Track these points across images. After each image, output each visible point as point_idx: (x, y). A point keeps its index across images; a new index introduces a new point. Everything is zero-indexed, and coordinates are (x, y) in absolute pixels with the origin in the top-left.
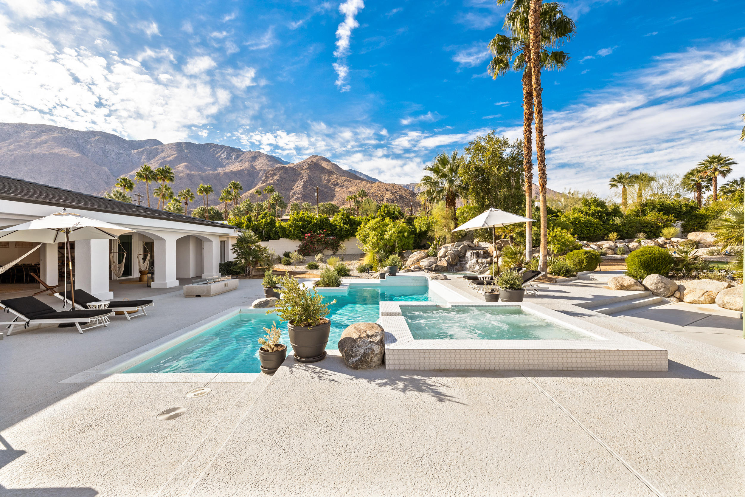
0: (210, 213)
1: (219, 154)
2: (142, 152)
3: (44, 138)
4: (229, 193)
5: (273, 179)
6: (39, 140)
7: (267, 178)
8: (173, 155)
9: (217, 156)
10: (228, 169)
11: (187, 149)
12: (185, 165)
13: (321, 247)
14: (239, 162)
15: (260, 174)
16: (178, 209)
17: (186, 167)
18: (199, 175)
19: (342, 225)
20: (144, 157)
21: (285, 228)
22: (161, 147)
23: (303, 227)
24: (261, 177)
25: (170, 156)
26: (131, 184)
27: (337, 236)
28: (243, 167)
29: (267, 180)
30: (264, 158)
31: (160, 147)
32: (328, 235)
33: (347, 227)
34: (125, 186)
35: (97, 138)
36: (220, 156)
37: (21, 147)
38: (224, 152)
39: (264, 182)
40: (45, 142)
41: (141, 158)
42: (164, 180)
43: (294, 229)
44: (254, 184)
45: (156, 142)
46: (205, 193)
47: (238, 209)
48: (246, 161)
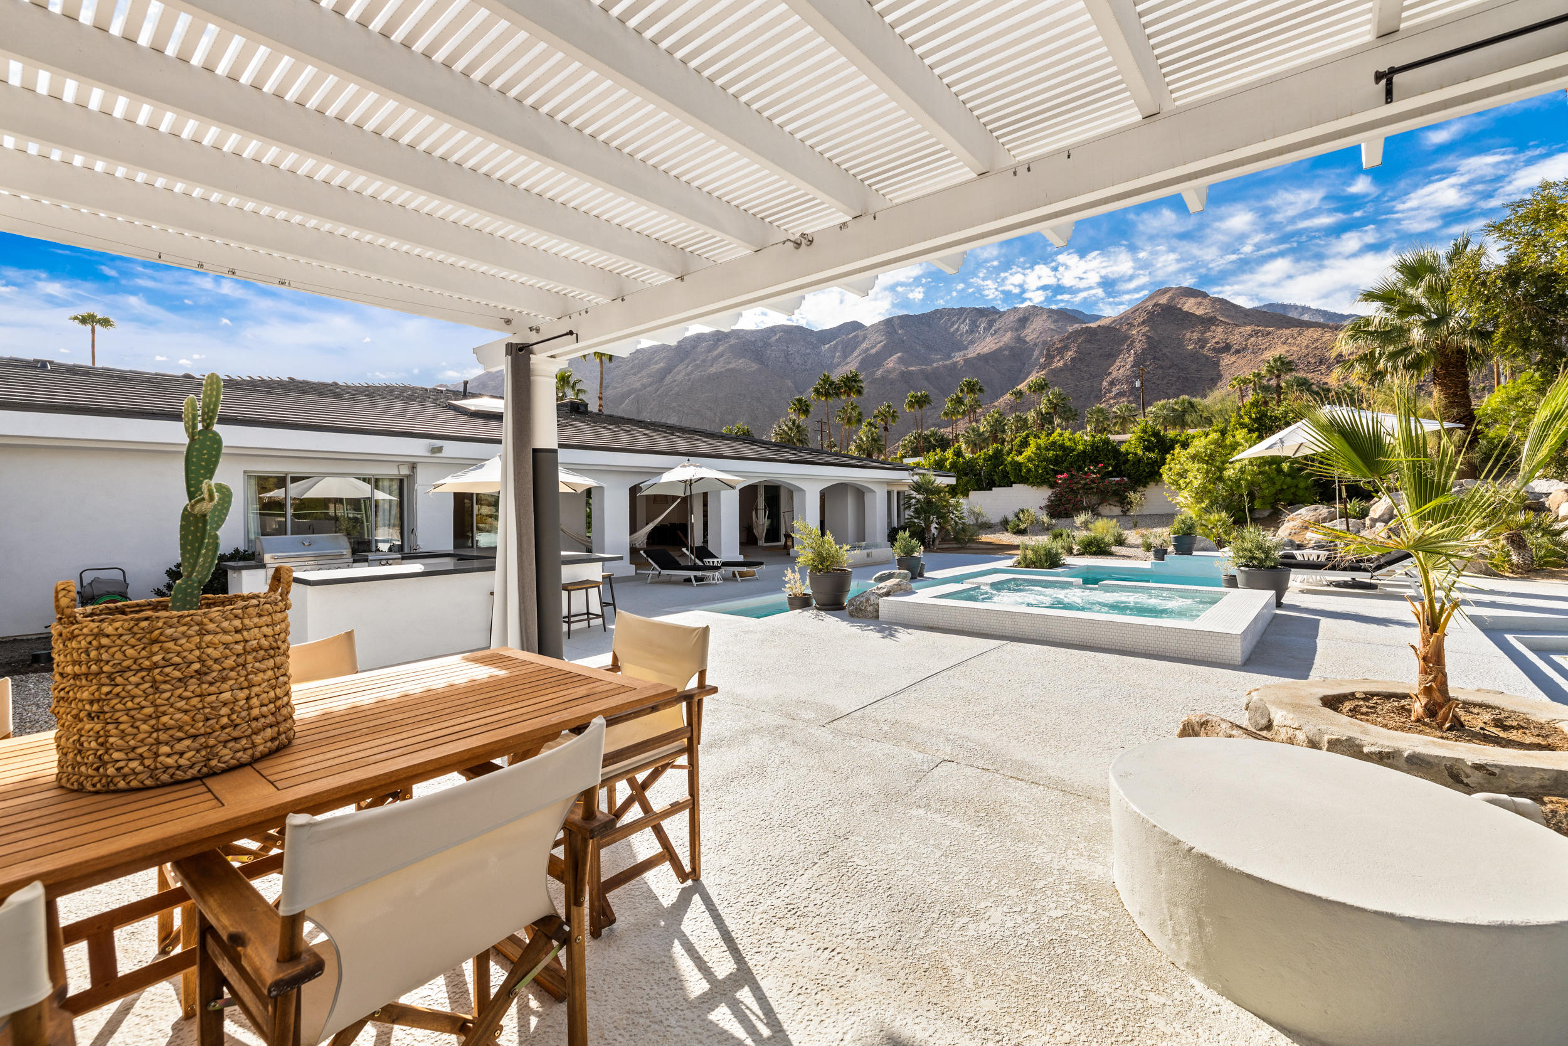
0: (930, 442)
1: (956, 327)
2: (835, 346)
3: (721, 349)
4: (960, 401)
5: (1062, 358)
6: (716, 353)
7: (1050, 358)
8: (881, 342)
9: (952, 330)
10: (972, 353)
11: (902, 328)
12: (899, 358)
13: (1094, 499)
14: (992, 335)
15: (1036, 353)
16: (873, 439)
17: (901, 360)
18: (922, 371)
19: (1140, 452)
20: (838, 354)
21: (1022, 463)
22: (863, 333)
23: (1056, 461)
24: (1038, 359)
25: (875, 346)
26: (807, 406)
27: (1129, 476)
28: (1001, 344)
29: (1050, 364)
30: (1045, 317)
31: (860, 333)
32: (1110, 474)
33: (1152, 455)
34: (799, 410)
35: (778, 336)
36: (957, 329)
37: (698, 367)
38: (965, 320)
39: (1043, 367)
40: (721, 355)
41: (834, 357)
42: (849, 395)
43: (1037, 466)
44: (1022, 376)
45: (856, 326)
46: (916, 406)
47: (973, 430)
48: (1006, 331)
